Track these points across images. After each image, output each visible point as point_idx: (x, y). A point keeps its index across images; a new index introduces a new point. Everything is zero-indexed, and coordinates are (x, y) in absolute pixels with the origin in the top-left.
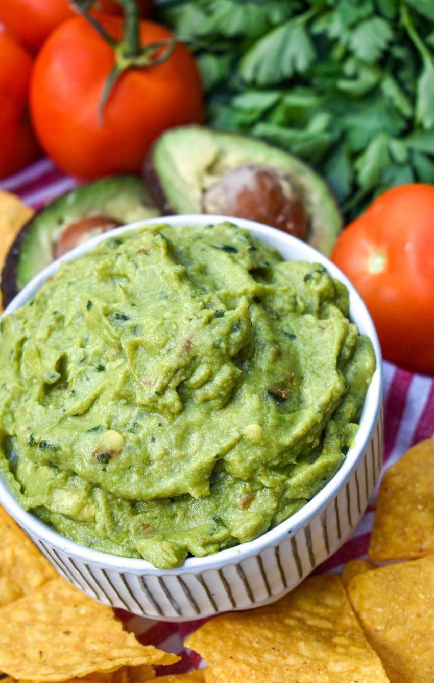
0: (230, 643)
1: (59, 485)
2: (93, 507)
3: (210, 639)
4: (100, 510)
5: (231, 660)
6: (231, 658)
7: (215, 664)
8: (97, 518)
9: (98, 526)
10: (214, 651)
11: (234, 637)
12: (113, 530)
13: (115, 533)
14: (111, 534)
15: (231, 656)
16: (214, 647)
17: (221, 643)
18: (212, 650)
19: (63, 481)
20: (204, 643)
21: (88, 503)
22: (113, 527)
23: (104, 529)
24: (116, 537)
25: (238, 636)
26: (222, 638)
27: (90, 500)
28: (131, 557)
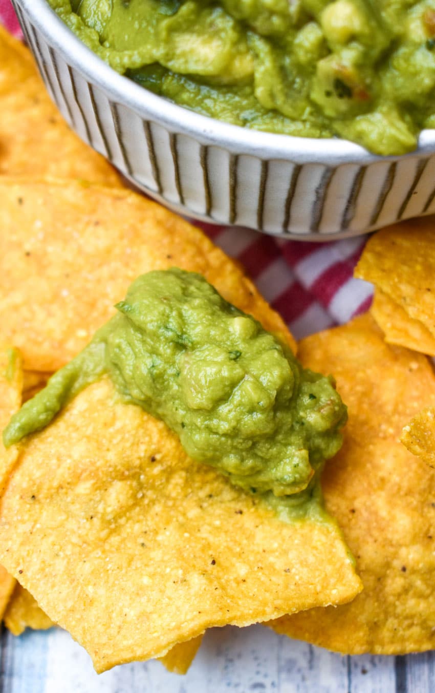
0: (419, 268)
1: (184, 26)
2: (249, 57)
3: (388, 264)
4: (262, 63)
5: (429, 293)
6: (429, 290)
7: (408, 300)
8: (258, 76)
9: (260, 91)
10: (400, 282)
11: (420, 259)
12: (287, 96)
13: (290, 101)
14: (285, 102)
15: (428, 286)
16: (399, 276)
17: (405, 269)
18: (396, 280)
19: (192, 17)
20: (383, 270)
21: (239, 53)
22: (286, 90)
23: (272, 96)
24: (292, 107)
25: (425, 257)
26: (404, 262)
27: (242, 47)
28: (321, 137)
